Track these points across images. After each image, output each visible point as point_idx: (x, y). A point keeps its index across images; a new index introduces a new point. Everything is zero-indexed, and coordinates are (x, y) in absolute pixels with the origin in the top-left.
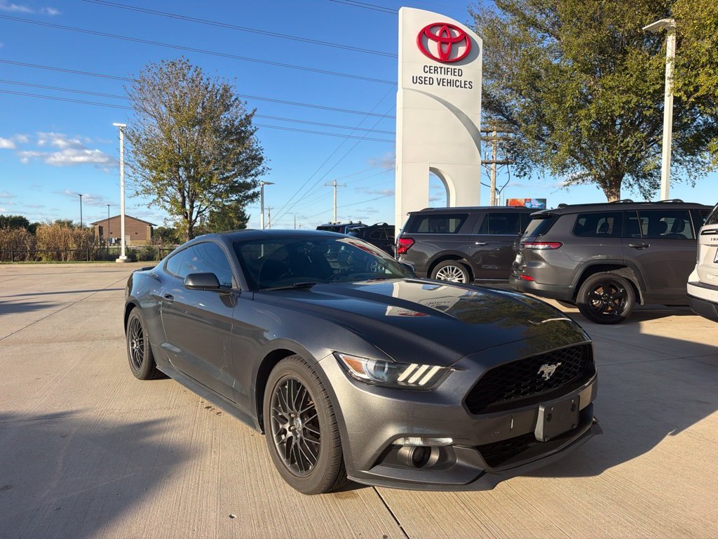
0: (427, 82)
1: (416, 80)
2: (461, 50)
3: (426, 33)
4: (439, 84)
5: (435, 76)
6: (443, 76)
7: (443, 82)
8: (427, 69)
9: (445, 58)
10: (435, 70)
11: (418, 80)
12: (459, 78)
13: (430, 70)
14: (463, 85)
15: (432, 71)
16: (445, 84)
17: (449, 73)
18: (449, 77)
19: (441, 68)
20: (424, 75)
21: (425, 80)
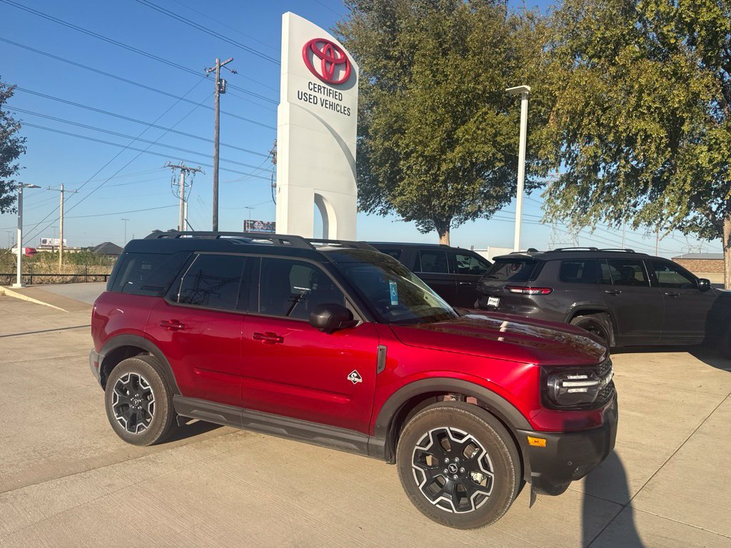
0: (312, 101)
1: (301, 96)
2: (342, 74)
3: (311, 48)
4: (322, 105)
5: (319, 95)
6: (325, 97)
7: (326, 104)
8: (312, 86)
9: (329, 79)
10: (319, 89)
11: (303, 97)
12: (340, 103)
13: (314, 87)
14: (342, 111)
15: (316, 90)
16: (328, 106)
17: (331, 95)
18: (331, 99)
19: (324, 88)
20: (309, 92)
21: (310, 98)
